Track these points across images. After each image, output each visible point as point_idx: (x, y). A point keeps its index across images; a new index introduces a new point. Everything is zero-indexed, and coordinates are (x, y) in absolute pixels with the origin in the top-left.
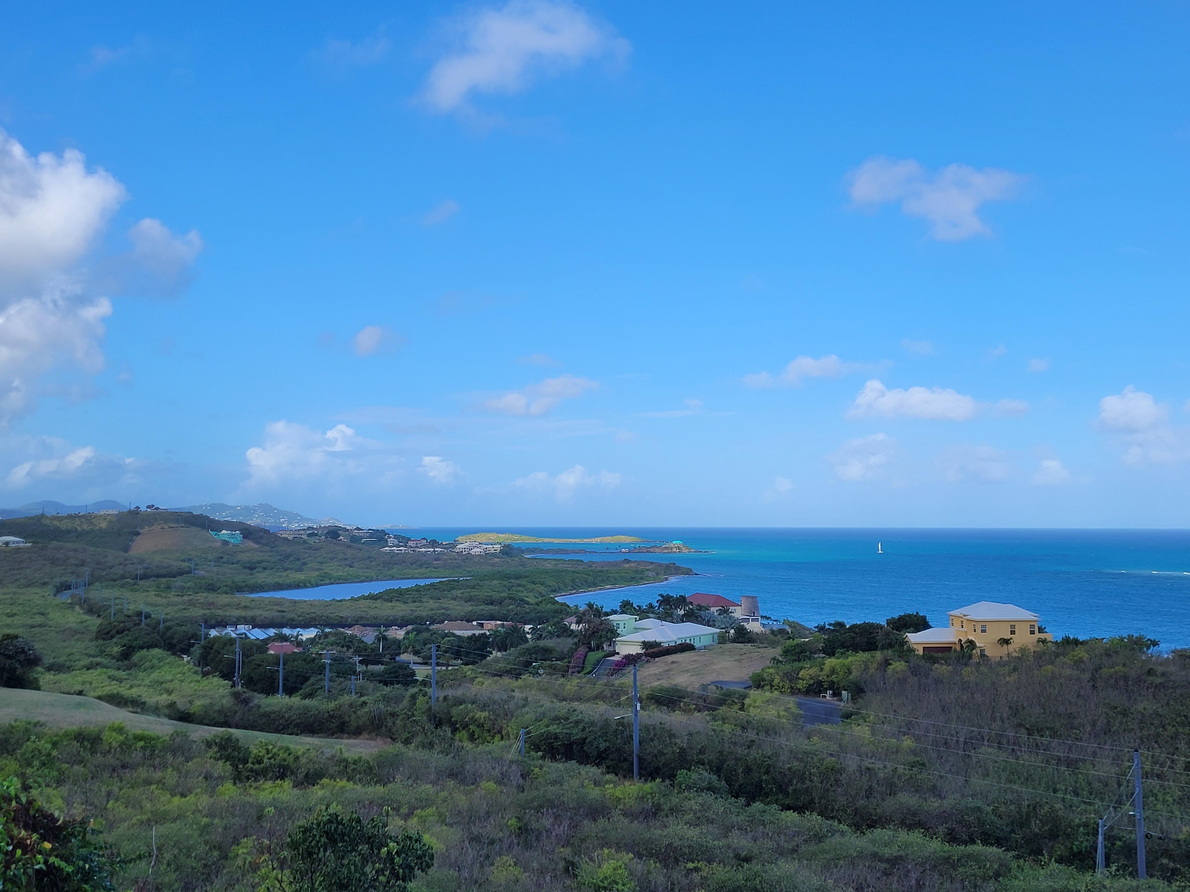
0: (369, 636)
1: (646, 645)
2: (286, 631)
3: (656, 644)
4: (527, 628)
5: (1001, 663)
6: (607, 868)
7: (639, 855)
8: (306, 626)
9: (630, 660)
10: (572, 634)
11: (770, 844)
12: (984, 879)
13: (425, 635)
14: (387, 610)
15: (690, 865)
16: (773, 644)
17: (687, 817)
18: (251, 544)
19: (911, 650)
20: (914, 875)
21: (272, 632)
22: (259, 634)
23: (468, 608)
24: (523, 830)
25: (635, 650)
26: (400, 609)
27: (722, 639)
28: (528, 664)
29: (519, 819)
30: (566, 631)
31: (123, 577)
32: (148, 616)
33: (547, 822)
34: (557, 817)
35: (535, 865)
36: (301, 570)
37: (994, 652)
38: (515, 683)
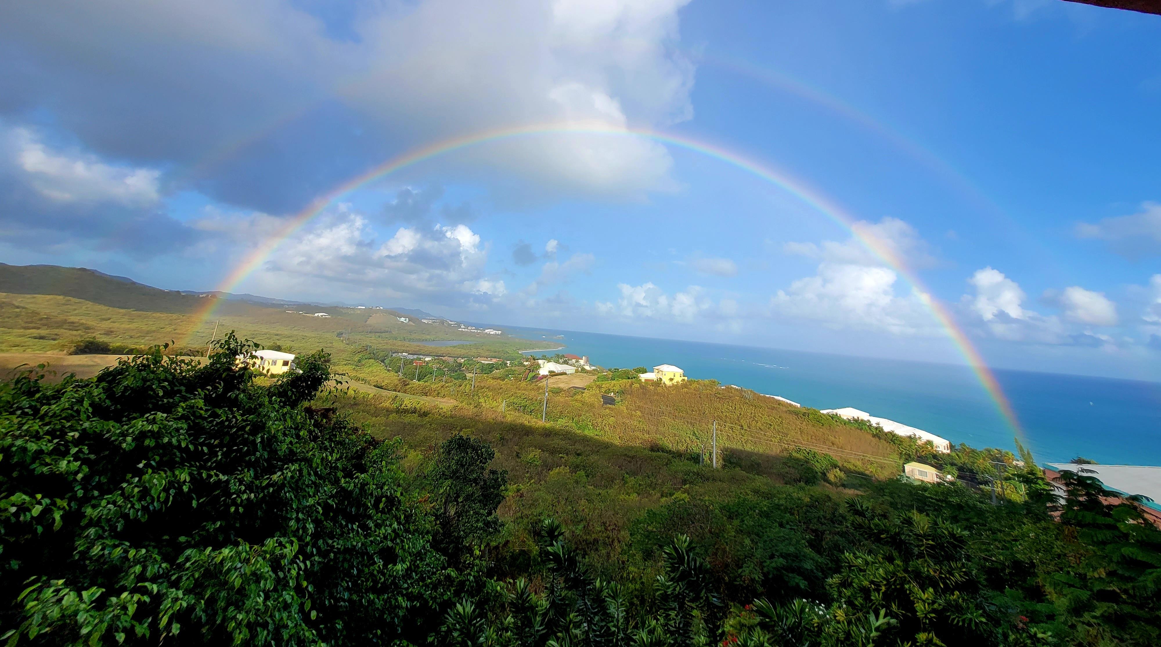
0: (451, 360)
1: (550, 372)
2: (421, 356)
3: (554, 372)
4: (508, 362)
5: (670, 387)
6: (531, 456)
7: (543, 451)
8: (428, 355)
9: (545, 377)
10: (524, 366)
11: (589, 449)
12: (663, 466)
13: (470, 362)
14: (459, 351)
15: (561, 455)
16: (594, 374)
17: (561, 437)
18: (411, 323)
19: (640, 380)
20: (639, 463)
21: (415, 357)
22: (411, 357)
23: (487, 353)
24: (502, 439)
25: (547, 373)
26: (463, 352)
27: (577, 371)
28: (507, 375)
29: (501, 434)
30: (521, 364)
31: (363, 332)
32: (371, 347)
33: (511, 436)
34: (514, 434)
35: (506, 452)
36: (428, 335)
37: (668, 383)
38: (502, 383)
